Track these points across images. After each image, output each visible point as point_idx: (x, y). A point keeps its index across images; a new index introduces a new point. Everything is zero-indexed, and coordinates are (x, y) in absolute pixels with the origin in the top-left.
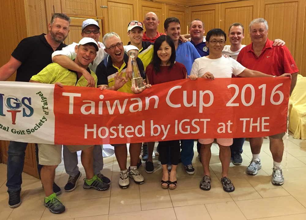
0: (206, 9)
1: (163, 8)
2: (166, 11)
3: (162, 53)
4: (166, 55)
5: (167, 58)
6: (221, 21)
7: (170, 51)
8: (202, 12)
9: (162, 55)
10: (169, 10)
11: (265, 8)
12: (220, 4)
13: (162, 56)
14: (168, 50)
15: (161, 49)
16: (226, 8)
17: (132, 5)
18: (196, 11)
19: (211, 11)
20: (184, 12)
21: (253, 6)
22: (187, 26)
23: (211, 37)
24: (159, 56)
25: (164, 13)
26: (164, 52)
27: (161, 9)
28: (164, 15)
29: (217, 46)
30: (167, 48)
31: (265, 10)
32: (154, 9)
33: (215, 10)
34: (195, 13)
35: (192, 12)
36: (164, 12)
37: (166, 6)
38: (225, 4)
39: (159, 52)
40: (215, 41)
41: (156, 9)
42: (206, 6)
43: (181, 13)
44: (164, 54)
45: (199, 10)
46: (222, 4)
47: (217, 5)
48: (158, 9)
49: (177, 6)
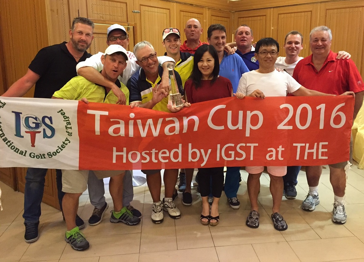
0: (256, 15)
1: (204, 14)
2: (208, 17)
3: (203, 65)
4: (208, 67)
5: (209, 72)
6: (272, 29)
7: (212, 63)
8: (250, 18)
9: (203, 67)
10: (212, 15)
11: (326, 13)
12: (272, 9)
13: (203, 69)
14: (210, 61)
15: (202, 61)
16: (279, 14)
17: (168, 9)
18: (243, 16)
19: (261, 17)
20: (229, 18)
21: (311, 11)
22: (233, 35)
23: (261, 47)
24: (200, 69)
25: (206, 20)
26: (205, 64)
27: (202, 14)
28: (206, 22)
29: (267, 58)
30: (209, 59)
31: (326, 16)
32: (194, 14)
33: (265, 15)
34: (242, 19)
35: (239, 18)
36: (206, 18)
37: (208, 10)
38: (279, 8)
39: (200, 64)
40: (264, 52)
41: (196, 14)
42: (255, 11)
43: (226, 19)
44: (206, 66)
45: (247, 16)
46: (275, 9)
47: (269, 10)
48: (199, 15)
49: (221, 11)
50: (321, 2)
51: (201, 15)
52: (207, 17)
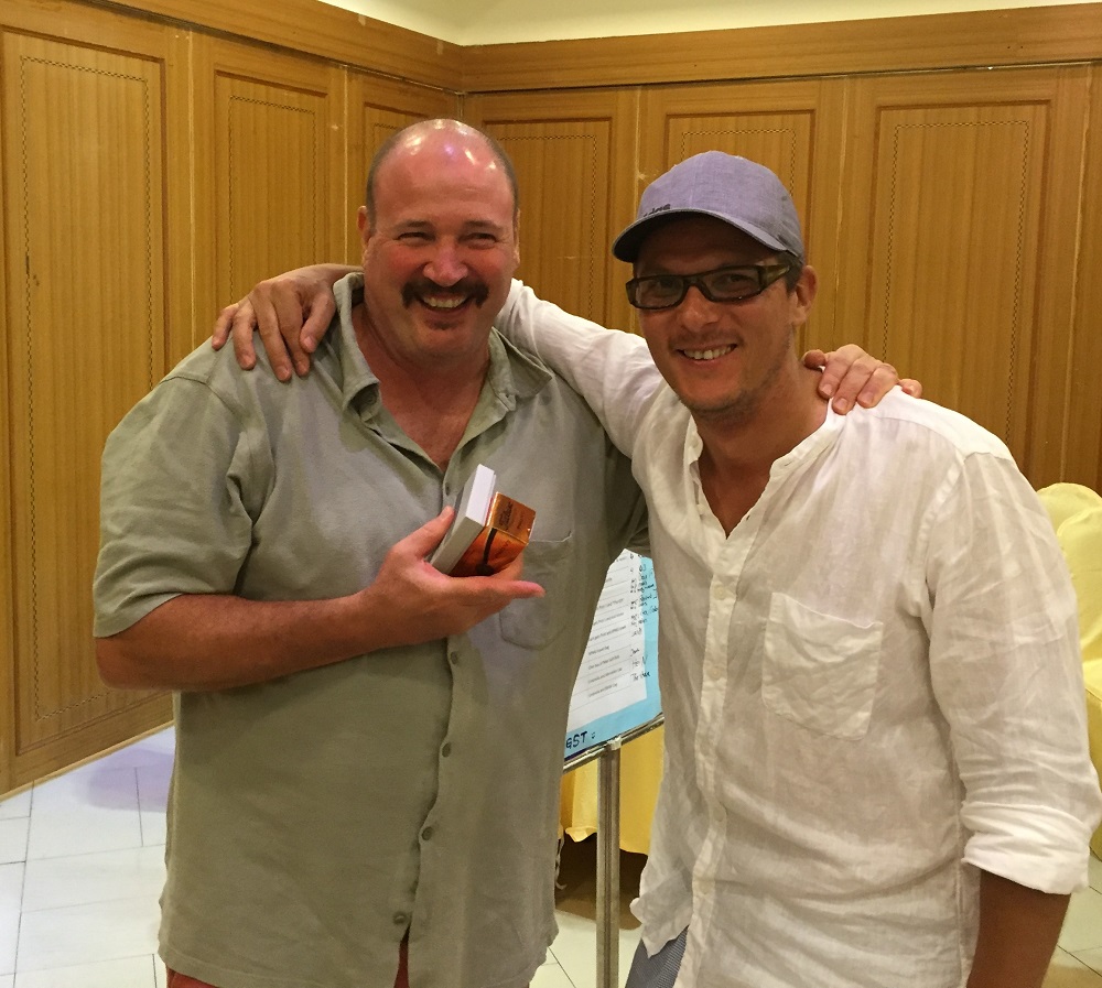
0: (563, 113)
1: (332, 94)
2: (349, 110)
6: (640, 181)
8: (540, 126)
10: (367, 104)
11: (877, 124)
12: (638, 93)
16: (669, 116)
17: (155, 60)
19: (591, 124)
21: (812, 112)
25: (340, 122)
27: (323, 95)
28: (341, 131)
31: (877, 135)
32: (285, 93)
33: (608, 119)
35: (486, 123)
37: (350, 80)
38: (668, 91)
41: (294, 95)
46: (651, 93)
47: (623, 94)
48: (305, 96)
49: (405, 87)
50: (853, 75)
51: (316, 99)
52: (346, 112)
